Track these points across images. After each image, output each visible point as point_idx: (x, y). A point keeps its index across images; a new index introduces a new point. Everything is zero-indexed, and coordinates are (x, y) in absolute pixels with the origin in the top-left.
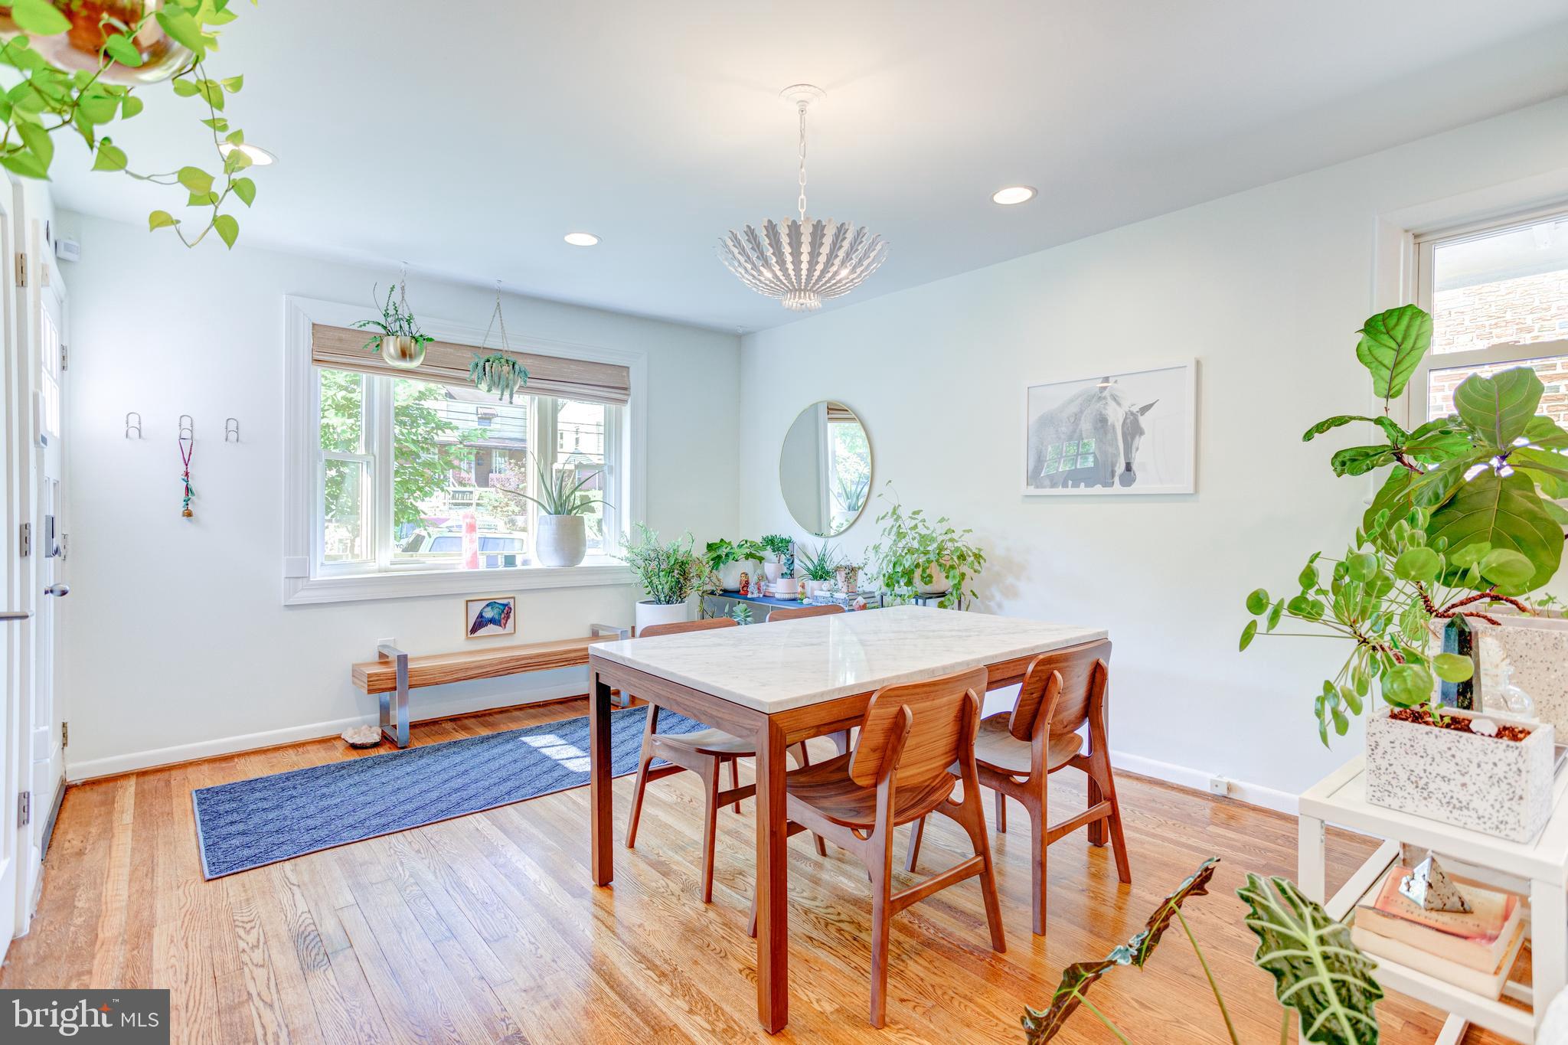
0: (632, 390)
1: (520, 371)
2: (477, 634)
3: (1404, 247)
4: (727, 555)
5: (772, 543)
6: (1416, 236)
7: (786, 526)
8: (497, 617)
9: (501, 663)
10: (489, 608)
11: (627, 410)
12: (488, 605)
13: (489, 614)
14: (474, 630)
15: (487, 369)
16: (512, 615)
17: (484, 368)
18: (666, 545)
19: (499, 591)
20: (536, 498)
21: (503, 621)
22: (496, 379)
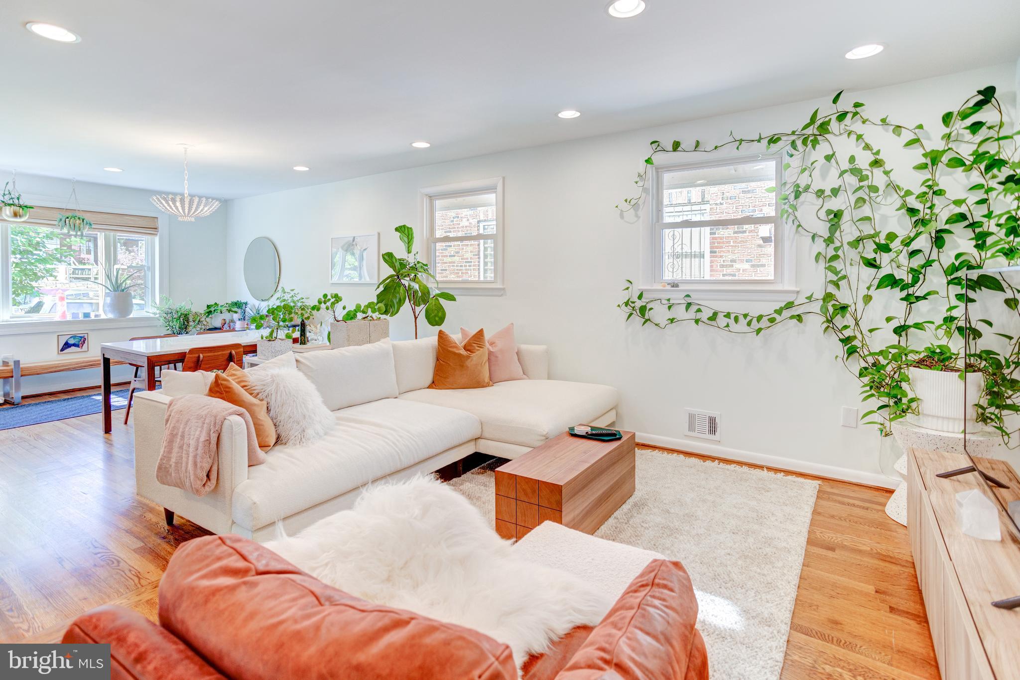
0: (160, 229)
1: (87, 223)
2: (64, 352)
3: (426, 201)
4: (214, 311)
5: (238, 305)
6: (430, 197)
7: (245, 296)
8: (77, 343)
9: (77, 364)
10: (72, 339)
11: (157, 239)
12: (71, 337)
13: (72, 341)
14: (62, 350)
15: (67, 222)
16: (86, 342)
17: (65, 222)
18: (177, 306)
19: (78, 331)
20: (104, 284)
21: (80, 345)
22: (72, 226)
